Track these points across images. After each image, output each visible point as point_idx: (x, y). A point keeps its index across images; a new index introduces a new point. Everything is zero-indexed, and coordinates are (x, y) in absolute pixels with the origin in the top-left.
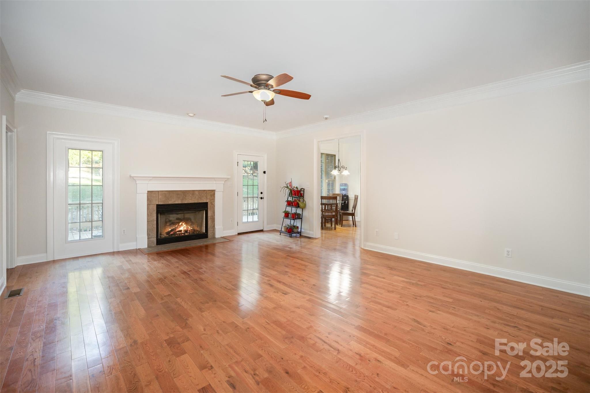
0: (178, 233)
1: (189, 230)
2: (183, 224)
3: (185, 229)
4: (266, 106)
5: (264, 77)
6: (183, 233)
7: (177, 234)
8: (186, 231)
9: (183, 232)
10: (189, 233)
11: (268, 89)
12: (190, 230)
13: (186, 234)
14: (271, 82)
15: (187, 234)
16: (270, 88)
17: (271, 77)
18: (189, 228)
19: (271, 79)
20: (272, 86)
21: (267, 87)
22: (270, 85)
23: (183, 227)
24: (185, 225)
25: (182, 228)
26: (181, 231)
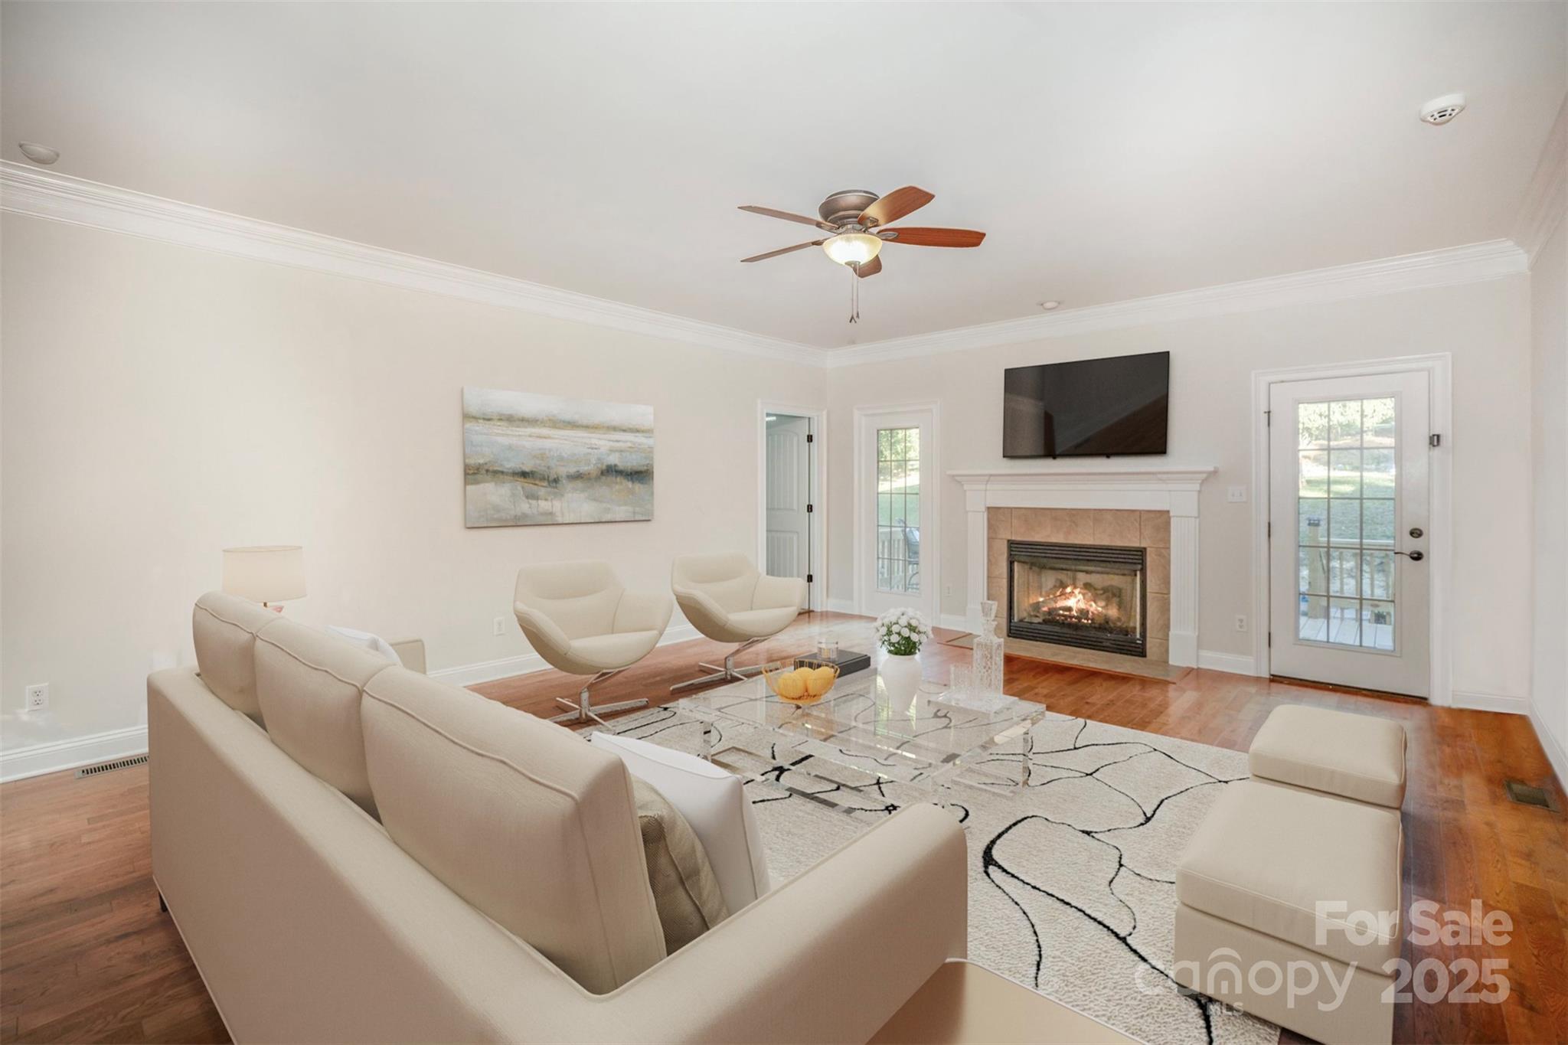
0: (1061, 612)
1: (1092, 613)
2: (1077, 591)
3: (1082, 605)
4: (859, 278)
5: (853, 199)
6: (1074, 617)
7: (1060, 615)
8: (1084, 613)
9: (1076, 614)
10: (1092, 620)
11: (864, 232)
12: (1095, 612)
13: (1083, 620)
14: (872, 211)
15: (1086, 621)
16: (870, 227)
17: (872, 199)
18: (1091, 606)
19: (872, 203)
20: (876, 223)
21: (864, 224)
22: (868, 218)
23: (1075, 601)
24: (1080, 597)
25: (1071, 602)
26: (1070, 609)
